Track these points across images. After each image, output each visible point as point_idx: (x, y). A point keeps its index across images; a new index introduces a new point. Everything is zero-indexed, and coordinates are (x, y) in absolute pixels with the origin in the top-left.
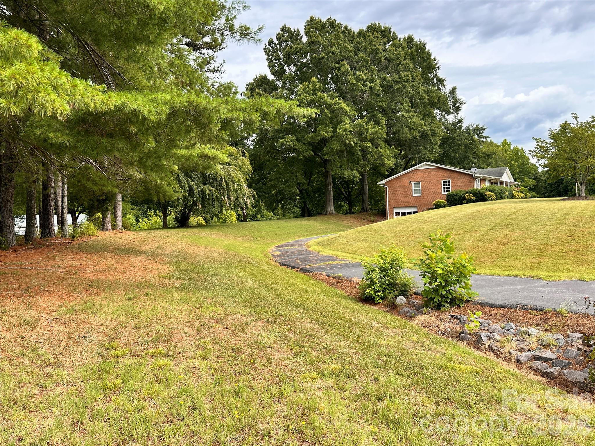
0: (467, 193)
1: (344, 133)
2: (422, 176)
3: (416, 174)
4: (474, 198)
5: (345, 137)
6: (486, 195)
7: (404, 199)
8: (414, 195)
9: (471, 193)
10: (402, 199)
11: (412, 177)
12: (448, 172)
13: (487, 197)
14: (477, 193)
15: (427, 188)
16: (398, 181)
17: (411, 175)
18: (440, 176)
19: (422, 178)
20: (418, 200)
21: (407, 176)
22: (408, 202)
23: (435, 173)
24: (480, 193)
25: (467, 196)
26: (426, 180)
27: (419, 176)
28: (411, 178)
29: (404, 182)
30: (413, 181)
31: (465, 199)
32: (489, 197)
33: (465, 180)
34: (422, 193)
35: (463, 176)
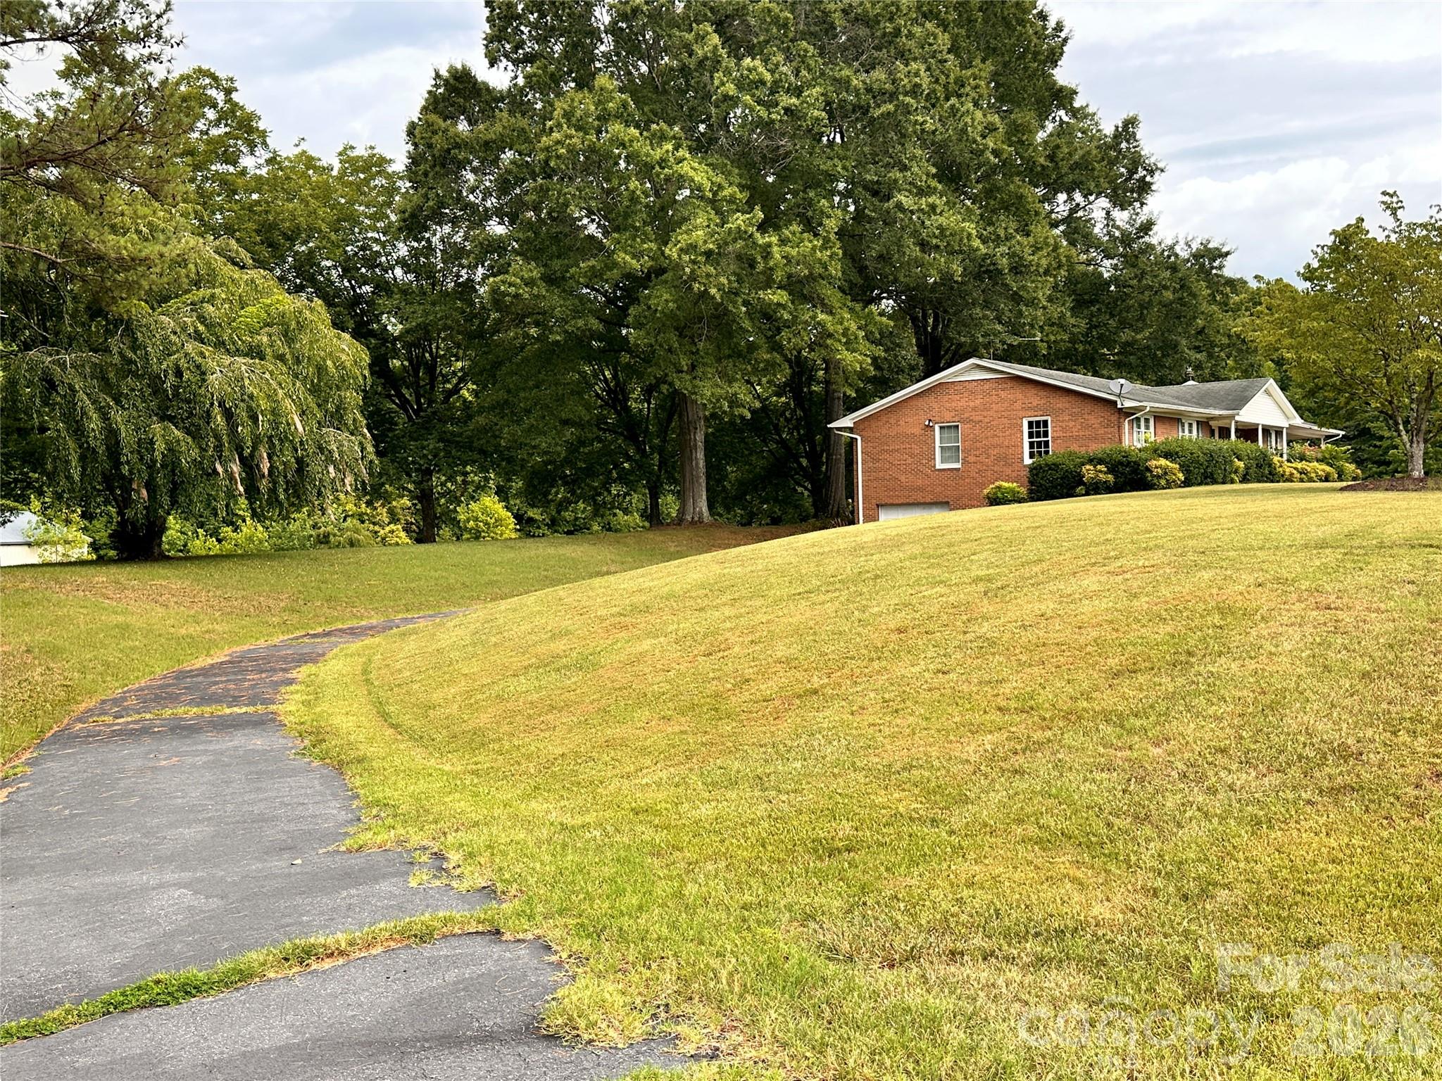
0: (1091, 461)
1: (686, 258)
2: (963, 403)
3: (946, 398)
4: (1110, 477)
5: (687, 270)
6: (1148, 469)
7: (911, 477)
8: (939, 466)
9: (1101, 462)
10: (903, 478)
11: (935, 405)
12: (1042, 393)
13: (1153, 476)
14: (1121, 463)
15: (978, 445)
16: (892, 421)
17: (931, 399)
18: (1018, 405)
19: (963, 410)
20: (949, 482)
21: (920, 402)
22: (920, 489)
23: (1003, 394)
24: (1129, 463)
25: (1089, 471)
26: (977, 418)
27: (954, 404)
28: (931, 410)
29: (911, 423)
30: (937, 419)
31: (1081, 483)
32: (1159, 477)
33: (1096, 418)
34: (965, 462)
35: (1088, 407)
